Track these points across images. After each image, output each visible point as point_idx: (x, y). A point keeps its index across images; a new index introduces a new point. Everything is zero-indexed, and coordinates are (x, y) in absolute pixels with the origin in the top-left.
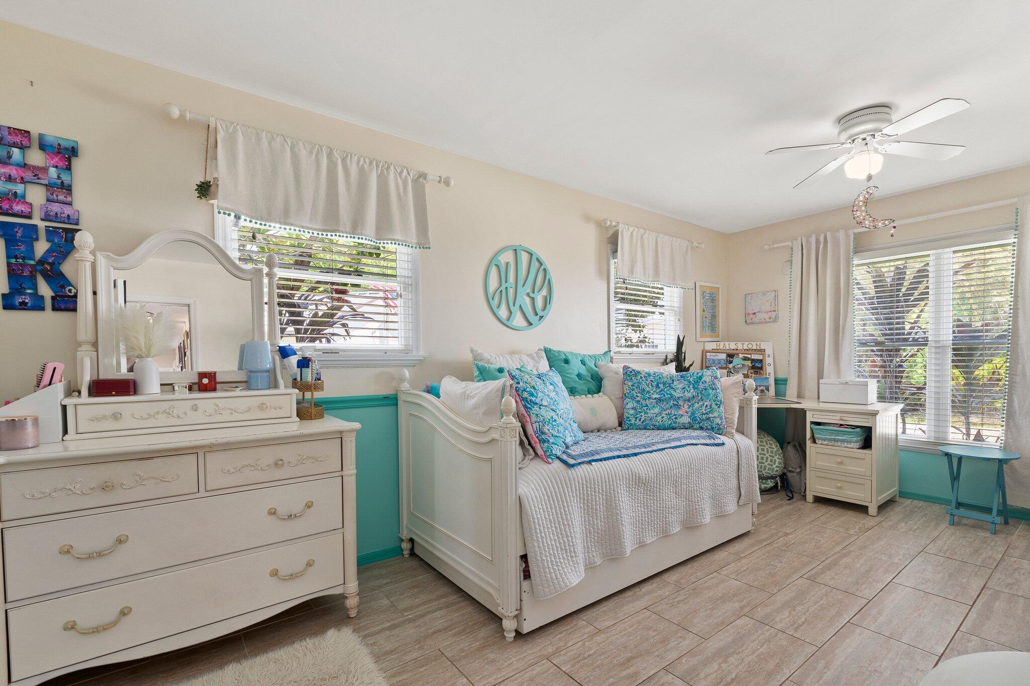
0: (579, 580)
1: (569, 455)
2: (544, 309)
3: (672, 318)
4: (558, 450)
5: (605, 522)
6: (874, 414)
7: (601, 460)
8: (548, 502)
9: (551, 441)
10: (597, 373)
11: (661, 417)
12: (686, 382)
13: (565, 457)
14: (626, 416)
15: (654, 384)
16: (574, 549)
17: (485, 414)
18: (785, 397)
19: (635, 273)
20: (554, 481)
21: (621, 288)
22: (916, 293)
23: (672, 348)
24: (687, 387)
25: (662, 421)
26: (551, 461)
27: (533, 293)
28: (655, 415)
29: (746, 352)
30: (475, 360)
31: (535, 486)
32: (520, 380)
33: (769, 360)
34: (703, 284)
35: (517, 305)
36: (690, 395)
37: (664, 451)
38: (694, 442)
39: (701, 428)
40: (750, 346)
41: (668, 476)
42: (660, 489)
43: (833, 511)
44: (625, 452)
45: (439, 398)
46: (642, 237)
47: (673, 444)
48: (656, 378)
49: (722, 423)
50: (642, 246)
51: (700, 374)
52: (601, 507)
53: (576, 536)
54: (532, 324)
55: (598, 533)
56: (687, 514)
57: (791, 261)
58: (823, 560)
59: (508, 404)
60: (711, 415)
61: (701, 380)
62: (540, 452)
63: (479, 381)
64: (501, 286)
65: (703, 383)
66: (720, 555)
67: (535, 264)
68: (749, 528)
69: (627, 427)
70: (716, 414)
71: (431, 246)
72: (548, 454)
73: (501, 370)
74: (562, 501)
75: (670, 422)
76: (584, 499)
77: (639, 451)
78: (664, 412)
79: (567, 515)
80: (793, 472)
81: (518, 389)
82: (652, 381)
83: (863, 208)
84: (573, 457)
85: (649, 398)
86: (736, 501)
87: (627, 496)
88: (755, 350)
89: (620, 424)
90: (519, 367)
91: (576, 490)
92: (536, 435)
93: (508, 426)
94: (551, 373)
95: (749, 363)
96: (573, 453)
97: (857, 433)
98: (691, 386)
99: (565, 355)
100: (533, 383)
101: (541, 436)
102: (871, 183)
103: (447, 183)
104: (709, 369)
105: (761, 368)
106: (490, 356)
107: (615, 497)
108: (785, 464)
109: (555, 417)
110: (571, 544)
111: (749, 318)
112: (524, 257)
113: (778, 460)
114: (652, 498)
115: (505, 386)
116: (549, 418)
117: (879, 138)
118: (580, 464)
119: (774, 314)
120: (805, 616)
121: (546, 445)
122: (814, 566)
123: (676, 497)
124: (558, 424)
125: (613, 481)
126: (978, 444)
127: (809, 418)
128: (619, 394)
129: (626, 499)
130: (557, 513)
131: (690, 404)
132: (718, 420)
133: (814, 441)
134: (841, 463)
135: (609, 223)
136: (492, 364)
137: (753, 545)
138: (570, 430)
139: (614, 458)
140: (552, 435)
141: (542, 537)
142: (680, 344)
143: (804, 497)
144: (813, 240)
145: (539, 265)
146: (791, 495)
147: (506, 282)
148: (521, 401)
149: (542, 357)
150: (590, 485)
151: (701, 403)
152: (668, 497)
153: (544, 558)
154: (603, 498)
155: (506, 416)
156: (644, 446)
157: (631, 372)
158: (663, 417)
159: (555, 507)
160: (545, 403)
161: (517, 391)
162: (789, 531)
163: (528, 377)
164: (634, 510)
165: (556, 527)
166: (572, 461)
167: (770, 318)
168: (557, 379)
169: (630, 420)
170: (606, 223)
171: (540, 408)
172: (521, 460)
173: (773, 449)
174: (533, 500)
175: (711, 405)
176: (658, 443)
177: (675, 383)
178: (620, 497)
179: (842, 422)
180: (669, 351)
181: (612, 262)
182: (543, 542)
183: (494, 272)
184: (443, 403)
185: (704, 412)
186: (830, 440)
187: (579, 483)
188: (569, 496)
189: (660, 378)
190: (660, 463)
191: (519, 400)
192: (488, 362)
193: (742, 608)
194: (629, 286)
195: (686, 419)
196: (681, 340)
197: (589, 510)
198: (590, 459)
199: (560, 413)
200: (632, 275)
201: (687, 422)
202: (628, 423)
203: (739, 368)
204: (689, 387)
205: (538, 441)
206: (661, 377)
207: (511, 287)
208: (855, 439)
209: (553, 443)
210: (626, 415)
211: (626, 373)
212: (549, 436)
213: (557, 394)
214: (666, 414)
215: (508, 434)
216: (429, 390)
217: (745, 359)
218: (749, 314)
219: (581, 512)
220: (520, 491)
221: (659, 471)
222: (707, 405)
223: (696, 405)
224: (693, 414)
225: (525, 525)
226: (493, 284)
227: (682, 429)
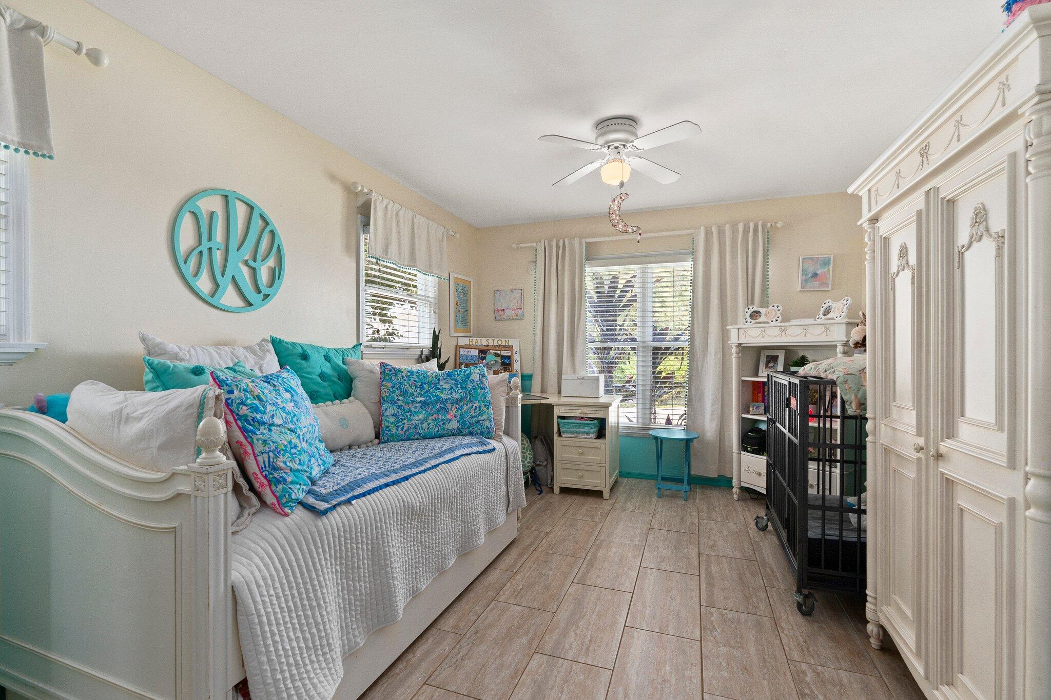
0: (336, 687)
1: (318, 496)
2: (271, 284)
3: (427, 310)
4: (300, 491)
5: (370, 582)
6: (607, 406)
7: (364, 495)
8: (285, 581)
9: (289, 479)
10: (346, 371)
11: (426, 423)
12: (453, 382)
13: (311, 500)
14: (385, 425)
15: (418, 384)
16: (328, 640)
17: (162, 447)
18: (530, 392)
19: (389, 253)
20: (295, 544)
21: (371, 269)
22: (625, 300)
23: (427, 342)
24: (454, 388)
25: (428, 428)
26: (289, 511)
27: (255, 261)
28: (420, 422)
29: (495, 349)
30: (149, 354)
31: (262, 559)
32: (235, 389)
33: (516, 357)
34: (456, 276)
35: (229, 274)
36: (458, 396)
37: (438, 468)
38: (467, 451)
39: (471, 434)
40: (500, 342)
41: (444, 499)
42: (435, 516)
43: (577, 499)
44: (394, 477)
45: (64, 423)
46: (397, 214)
47: (448, 457)
48: (420, 377)
49: (491, 425)
50: (398, 225)
51: (467, 372)
52: (366, 561)
53: (331, 618)
54: (251, 305)
55: (361, 600)
56: (462, 539)
57: (535, 262)
58: (584, 557)
59: (211, 431)
60: (480, 418)
61: (468, 379)
62: (270, 499)
63: (153, 389)
64: (200, 243)
65: (471, 382)
66: (494, 576)
67: (257, 223)
68: (515, 535)
69: (386, 438)
70: (485, 417)
71: (55, 153)
72: (284, 500)
73: (198, 371)
74: (309, 571)
75: (437, 429)
76: (341, 557)
77: (410, 473)
78: (430, 418)
79: (317, 590)
80: (541, 465)
81: (229, 401)
82: (415, 381)
83: (617, 213)
84: (324, 498)
85: (413, 402)
86: (505, 511)
87: (398, 537)
88: (504, 346)
89: (377, 436)
90: (231, 365)
91: (330, 548)
92: (264, 474)
93: (211, 469)
94: (285, 374)
95: (499, 359)
96: (324, 491)
97: (594, 424)
98: (459, 386)
99: (302, 348)
100: (258, 391)
101: (272, 474)
102: (623, 190)
103: (94, 57)
104: (476, 367)
105: (509, 365)
106: (179, 348)
107: (384, 542)
108: (534, 458)
109: (295, 441)
110: (323, 634)
111: (498, 314)
112: (240, 211)
113: (529, 456)
114: (426, 531)
115: (205, 398)
116: (286, 443)
117: (629, 149)
118: (334, 507)
119: (520, 312)
120: (590, 632)
121: (280, 486)
122: (579, 565)
123: (452, 522)
124: (299, 451)
125: (381, 521)
126: (669, 427)
127: (557, 412)
128: (374, 398)
129: (396, 541)
130: (300, 594)
131: (458, 406)
132: (487, 423)
133: (560, 434)
134: (582, 454)
135: (360, 188)
136: (181, 360)
137: (521, 555)
138: (317, 456)
139: (380, 488)
140: (291, 470)
141: (275, 642)
142: (436, 338)
143: (551, 489)
144: (554, 243)
145: (264, 225)
146: (540, 489)
147: (210, 240)
148: (235, 420)
149: (268, 351)
150: (351, 535)
151: (470, 405)
152: (444, 524)
153: (279, 676)
154: (368, 549)
155: (207, 452)
156: (415, 465)
157: (390, 370)
158: (429, 424)
159: (297, 584)
160: (278, 421)
161: (227, 405)
162: (548, 530)
163: (248, 381)
164: (406, 553)
165: (298, 617)
166: (323, 506)
167: (517, 316)
168: (295, 382)
169: (390, 430)
170: (356, 188)
171: (270, 430)
172: (235, 518)
173: (525, 445)
174: (258, 586)
175: (480, 407)
176: (430, 458)
177: (441, 383)
178: (390, 541)
179: (583, 416)
180: (424, 345)
181: (363, 236)
182: (276, 650)
183: (187, 223)
184: (74, 432)
185: (474, 415)
186: (573, 432)
187: (334, 537)
188: (320, 559)
189: (424, 377)
190: (435, 483)
191: (231, 419)
192: (176, 357)
193: (530, 642)
194: (382, 269)
195: (454, 425)
196: (437, 333)
197: (347, 570)
198: (349, 496)
199: (301, 434)
200: (387, 254)
201: (456, 427)
202: (387, 434)
203: (492, 364)
204: (457, 387)
205: (265, 482)
206: (425, 375)
207: (218, 249)
208: (593, 430)
209: (292, 483)
210: (385, 423)
211: (385, 371)
212: (285, 472)
213: (296, 405)
214: (433, 420)
215: (211, 483)
216: (42, 408)
217: (497, 355)
218: (498, 310)
219: (337, 579)
220: (235, 576)
221: (435, 495)
222: (476, 407)
223: (465, 408)
224: (462, 417)
225: (243, 631)
226: (186, 238)
227: (450, 436)
